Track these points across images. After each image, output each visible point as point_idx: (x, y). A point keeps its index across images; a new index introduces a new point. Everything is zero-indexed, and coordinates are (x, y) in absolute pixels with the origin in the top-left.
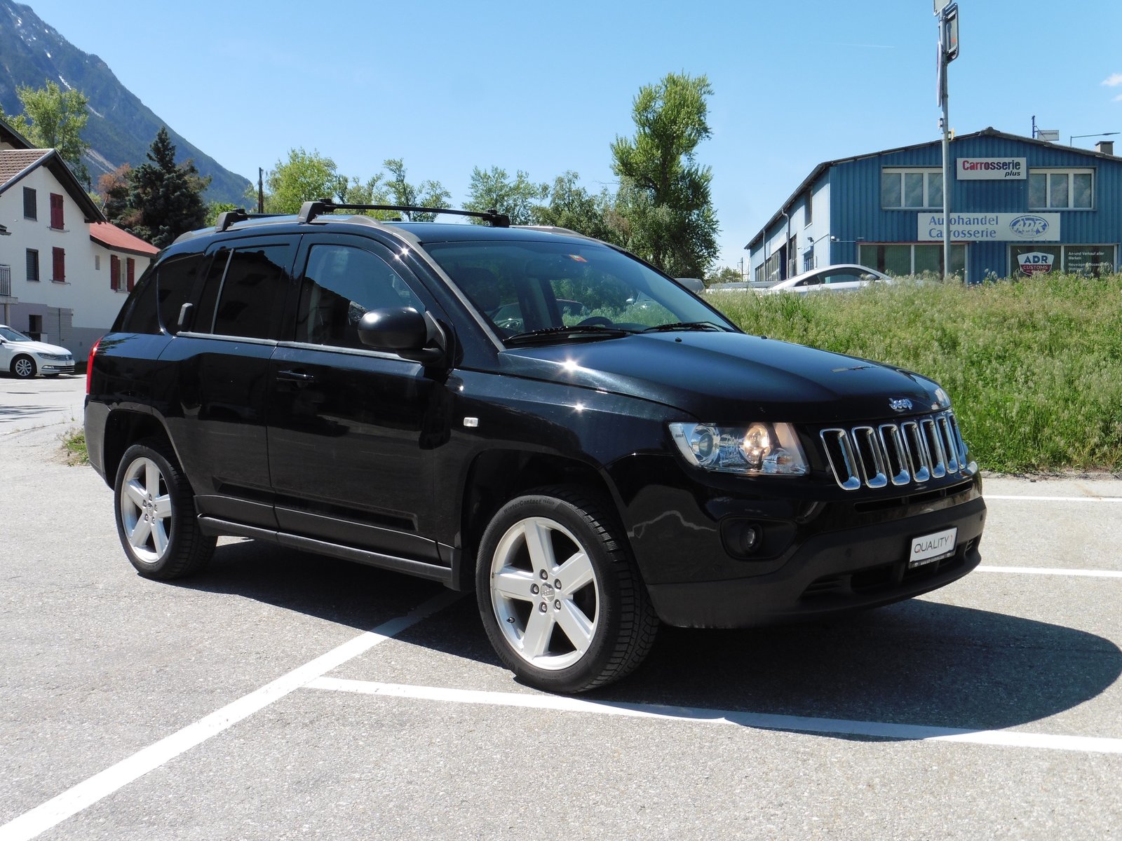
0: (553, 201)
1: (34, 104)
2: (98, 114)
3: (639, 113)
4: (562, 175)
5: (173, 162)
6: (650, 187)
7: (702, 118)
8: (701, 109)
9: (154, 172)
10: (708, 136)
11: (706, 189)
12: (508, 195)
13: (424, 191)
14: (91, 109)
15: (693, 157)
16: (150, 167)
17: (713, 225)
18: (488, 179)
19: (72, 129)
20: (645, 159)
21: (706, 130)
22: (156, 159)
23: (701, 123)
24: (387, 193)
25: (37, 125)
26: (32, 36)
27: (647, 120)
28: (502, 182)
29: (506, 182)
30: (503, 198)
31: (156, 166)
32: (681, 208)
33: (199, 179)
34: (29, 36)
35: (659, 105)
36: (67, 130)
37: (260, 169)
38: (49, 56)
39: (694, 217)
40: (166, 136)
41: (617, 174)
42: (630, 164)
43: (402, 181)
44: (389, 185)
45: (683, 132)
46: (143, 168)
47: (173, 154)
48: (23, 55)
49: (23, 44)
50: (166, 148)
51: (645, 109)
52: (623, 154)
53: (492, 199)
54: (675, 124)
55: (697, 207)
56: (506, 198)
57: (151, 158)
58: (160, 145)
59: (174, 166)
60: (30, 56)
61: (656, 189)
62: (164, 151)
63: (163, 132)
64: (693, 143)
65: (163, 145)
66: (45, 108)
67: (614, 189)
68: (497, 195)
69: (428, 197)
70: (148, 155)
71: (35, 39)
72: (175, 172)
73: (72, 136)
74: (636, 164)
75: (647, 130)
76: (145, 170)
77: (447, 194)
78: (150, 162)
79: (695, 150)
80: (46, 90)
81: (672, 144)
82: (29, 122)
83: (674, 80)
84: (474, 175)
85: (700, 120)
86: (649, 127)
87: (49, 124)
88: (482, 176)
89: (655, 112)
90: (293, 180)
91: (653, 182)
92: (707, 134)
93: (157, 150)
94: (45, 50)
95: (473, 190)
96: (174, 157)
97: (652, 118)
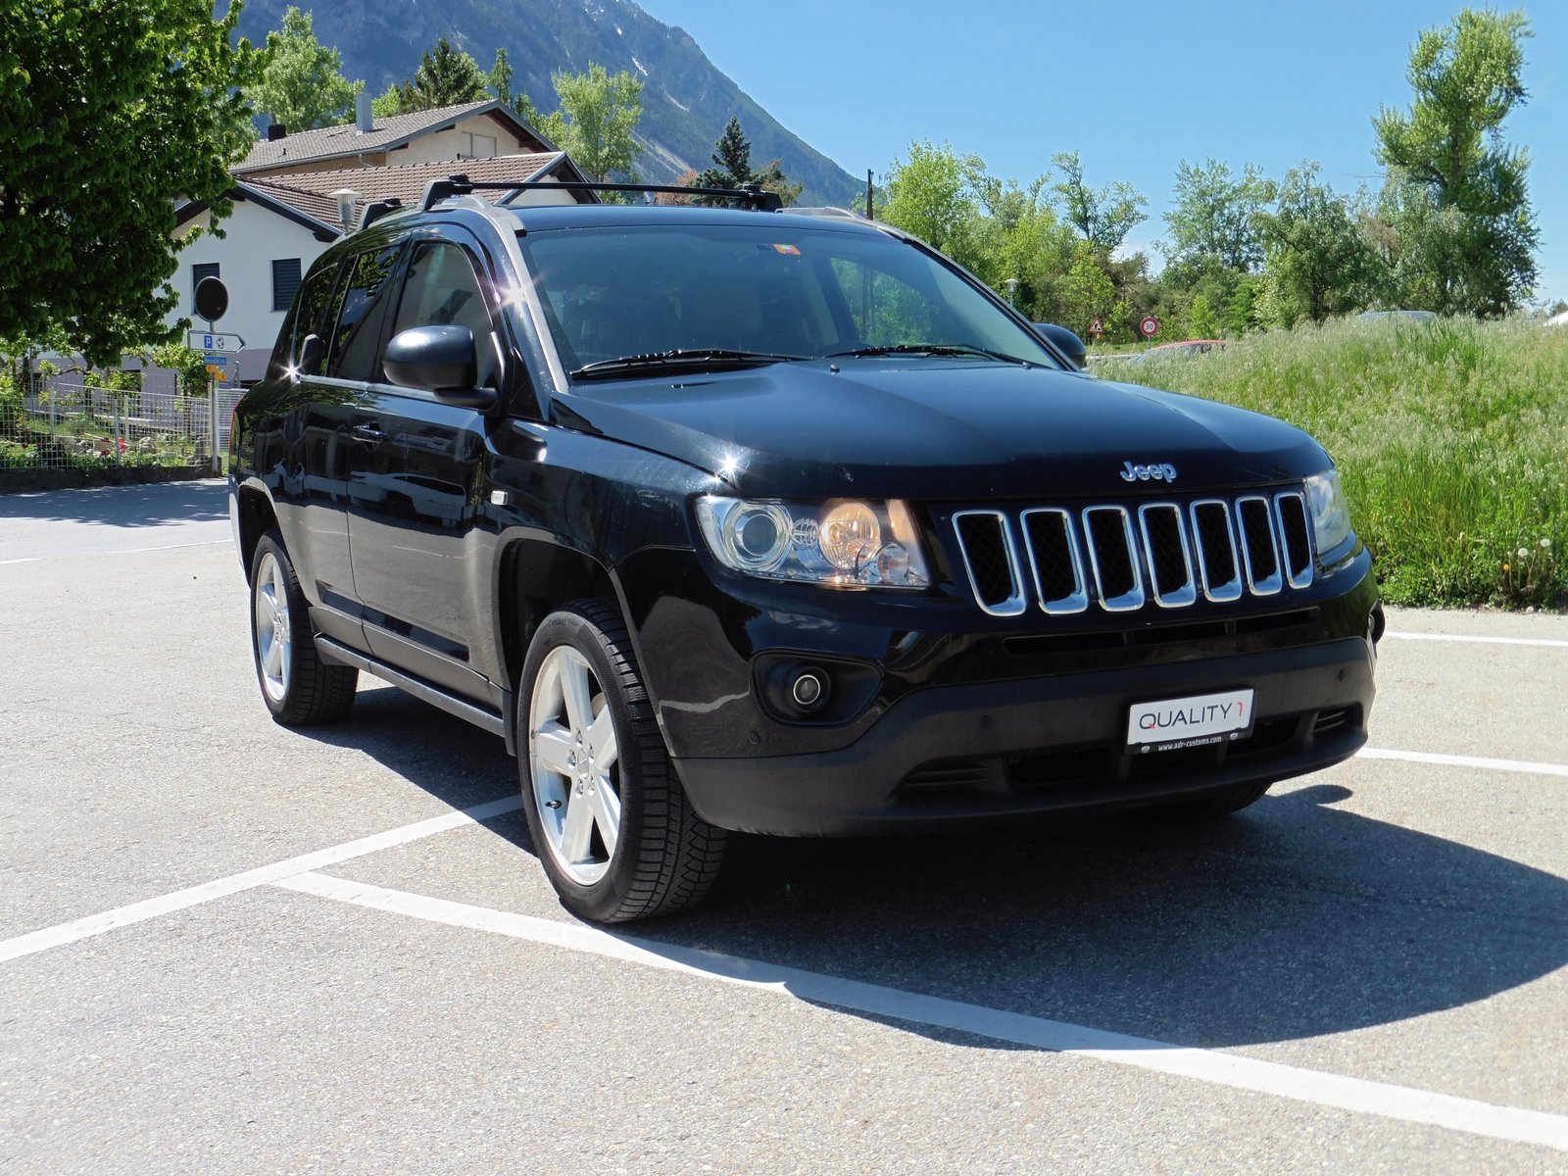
0: (1283, 204)
1: (572, 95)
2: (682, 107)
3: (1417, 70)
4: (1295, 167)
5: (747, 165)
6: (1432, 181)
7: (1515, 74)
8: (1511, 62)
9: (722, 181)
10: (1522, 101)
11: (1519, 182)
12: (1230, 200)
13: (1108, 197)
14: (672, 99)
15: (1501, 133)
16: (715, 173)
17: (1532, 235)
18: (1201, 177)
19: (621, 126)
20: (1425, 138)
21: (1519, 91)
22: (724, 162)
23: (1512, 81)
24: (1056, 201)
25: (576, 123)
26: (599, 7)
27: (1429, 79)
28: (1221, 182)
29: (1228, 180)
30: (1223, 204)
31: (725, 173)
32: (1481, 211)
33: (785, 188)
34: (594, 8)
35: (1447, 59)
36: (615, 128)
37: (869, 171)
38: (620, 32)
39: (1501, 225)
40: (737, 129)
41: (1382, 163)
42: (1402, 147)
43: (1078, 183)
44: (1060, 189)
45: (1483, 97)
46: (706, 175)
47: (747, 155)
48: (588, 33)
49: (587, 17)
50: (737, 147)
51: (1426, 64)
52: (1391, 132)
53: (1205, 206)
54: (1472, 84)
55: (1508, 208)
56: (1227, 204)
57: (717, 161)
58: (729, 143)
59: (748, 172)
60: (596, 34)
61: (1444, 185)
62: (735, 150)
63: (734, 126)
64: (1502, 112)
65: (734, 143)
66: (587, 101)
67: (1377, 186)
68: (1215, 201)
69: (1114, 205)
70: (714, 157)
71: (602, 11)
72: (750, 179)
73: (620, 137)
74: (1412, 146)
75: (1430, 95)
76: (709, 178)
77: (1142, 201)
78: (716, 167)
79: (1503, 122)
80: (588, 76)
81: (1468, 114)
82: (567, 119)
83: (1470, 17)
84: (1179, 172)
85: (1510, 76)
86: (1432, 91)
87: (591, 122)
88: (1192, 173)
89: (1441, 67)
90: (914, 185)
91: (1437, 173)
92: (1522, 98)
93: (726, 150)
94: (615, 25)
95: (1179, 194)
96: (748, 159)
97: (1436, 77)
